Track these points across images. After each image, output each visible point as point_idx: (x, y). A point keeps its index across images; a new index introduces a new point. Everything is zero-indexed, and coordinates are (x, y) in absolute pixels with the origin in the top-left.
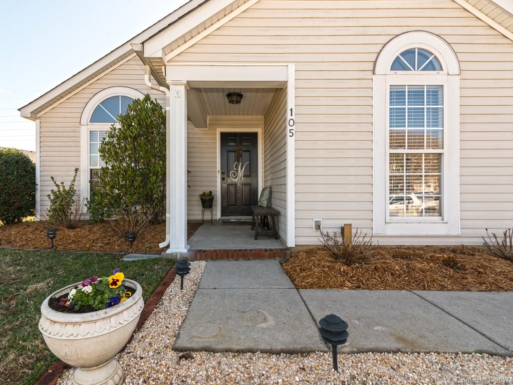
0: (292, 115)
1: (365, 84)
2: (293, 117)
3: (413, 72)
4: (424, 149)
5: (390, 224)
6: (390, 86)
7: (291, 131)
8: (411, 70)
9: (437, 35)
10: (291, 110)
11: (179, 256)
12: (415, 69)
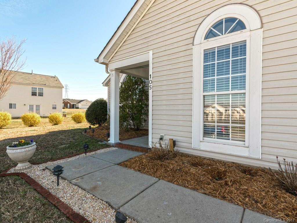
0: (151, 78)
1: (188, 52)
2: (151, 79)
3: (221, 36)
4: (229, 90)
5: (203, 142)
6: (204, 50)
7: (150, 86)
8: (220, 35)
9: (240, 3)
10: (150, 75)
11: (111, 145)
12: (222, 34)
